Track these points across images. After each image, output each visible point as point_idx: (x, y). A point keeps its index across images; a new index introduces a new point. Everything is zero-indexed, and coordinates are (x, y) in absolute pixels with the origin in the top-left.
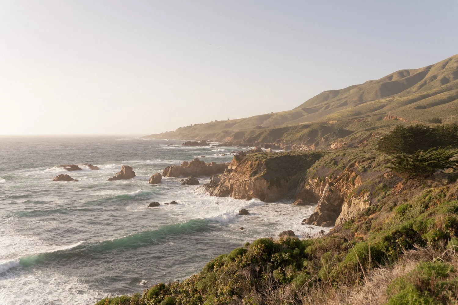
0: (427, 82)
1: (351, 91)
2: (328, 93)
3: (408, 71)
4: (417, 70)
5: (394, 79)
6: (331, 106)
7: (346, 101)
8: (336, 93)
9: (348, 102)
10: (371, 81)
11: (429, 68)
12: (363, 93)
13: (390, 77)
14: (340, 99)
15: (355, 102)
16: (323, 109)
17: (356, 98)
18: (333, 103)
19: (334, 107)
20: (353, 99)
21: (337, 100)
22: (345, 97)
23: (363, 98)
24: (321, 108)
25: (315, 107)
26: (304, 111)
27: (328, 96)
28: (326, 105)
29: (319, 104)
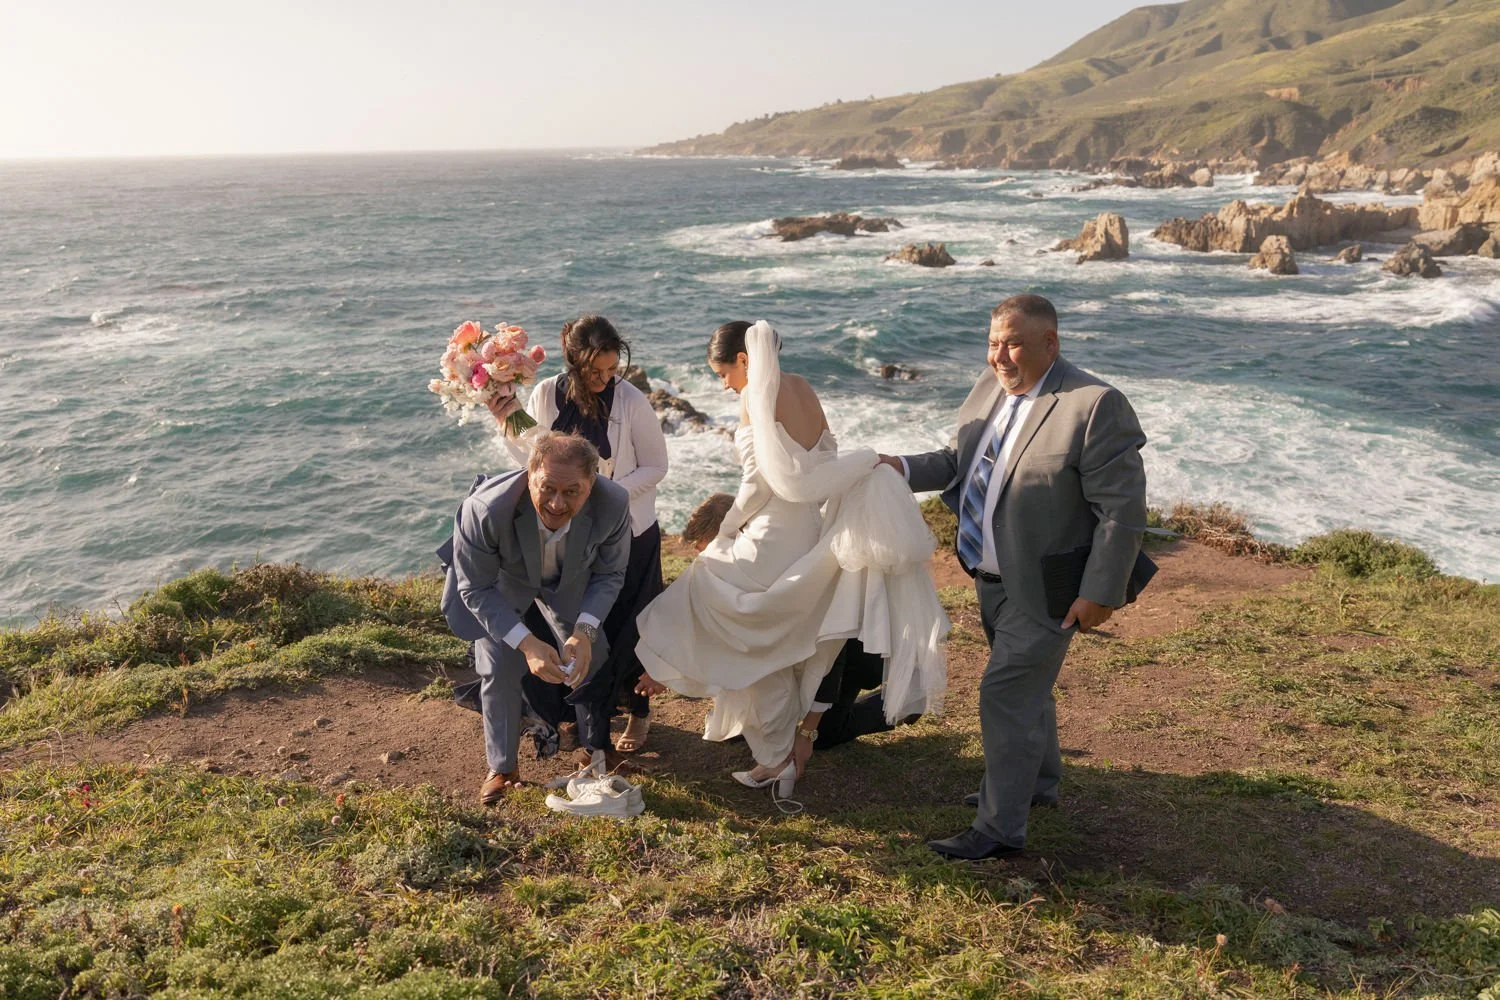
1: (1230, 6)
2: (1147, 12)
6: (1172, 51)
7: (1219, 37)
8: (1171, 14)
9: (1224, 40)
14: (1194, 32)
15: (1249, 38)
16: (1149, 60)
17: (1252, 26)
18: (1176, 44)
19: (1183, 53)
20: (1243, 29)
21: (1186, 34)
22: (1212, 26)
23: (1272, 26)
24: (1143, 58)
25: (1116, 57)
26: (1094, 69)
27: (1148, 24)
28: (1156, 51)
29: (1128, 48)
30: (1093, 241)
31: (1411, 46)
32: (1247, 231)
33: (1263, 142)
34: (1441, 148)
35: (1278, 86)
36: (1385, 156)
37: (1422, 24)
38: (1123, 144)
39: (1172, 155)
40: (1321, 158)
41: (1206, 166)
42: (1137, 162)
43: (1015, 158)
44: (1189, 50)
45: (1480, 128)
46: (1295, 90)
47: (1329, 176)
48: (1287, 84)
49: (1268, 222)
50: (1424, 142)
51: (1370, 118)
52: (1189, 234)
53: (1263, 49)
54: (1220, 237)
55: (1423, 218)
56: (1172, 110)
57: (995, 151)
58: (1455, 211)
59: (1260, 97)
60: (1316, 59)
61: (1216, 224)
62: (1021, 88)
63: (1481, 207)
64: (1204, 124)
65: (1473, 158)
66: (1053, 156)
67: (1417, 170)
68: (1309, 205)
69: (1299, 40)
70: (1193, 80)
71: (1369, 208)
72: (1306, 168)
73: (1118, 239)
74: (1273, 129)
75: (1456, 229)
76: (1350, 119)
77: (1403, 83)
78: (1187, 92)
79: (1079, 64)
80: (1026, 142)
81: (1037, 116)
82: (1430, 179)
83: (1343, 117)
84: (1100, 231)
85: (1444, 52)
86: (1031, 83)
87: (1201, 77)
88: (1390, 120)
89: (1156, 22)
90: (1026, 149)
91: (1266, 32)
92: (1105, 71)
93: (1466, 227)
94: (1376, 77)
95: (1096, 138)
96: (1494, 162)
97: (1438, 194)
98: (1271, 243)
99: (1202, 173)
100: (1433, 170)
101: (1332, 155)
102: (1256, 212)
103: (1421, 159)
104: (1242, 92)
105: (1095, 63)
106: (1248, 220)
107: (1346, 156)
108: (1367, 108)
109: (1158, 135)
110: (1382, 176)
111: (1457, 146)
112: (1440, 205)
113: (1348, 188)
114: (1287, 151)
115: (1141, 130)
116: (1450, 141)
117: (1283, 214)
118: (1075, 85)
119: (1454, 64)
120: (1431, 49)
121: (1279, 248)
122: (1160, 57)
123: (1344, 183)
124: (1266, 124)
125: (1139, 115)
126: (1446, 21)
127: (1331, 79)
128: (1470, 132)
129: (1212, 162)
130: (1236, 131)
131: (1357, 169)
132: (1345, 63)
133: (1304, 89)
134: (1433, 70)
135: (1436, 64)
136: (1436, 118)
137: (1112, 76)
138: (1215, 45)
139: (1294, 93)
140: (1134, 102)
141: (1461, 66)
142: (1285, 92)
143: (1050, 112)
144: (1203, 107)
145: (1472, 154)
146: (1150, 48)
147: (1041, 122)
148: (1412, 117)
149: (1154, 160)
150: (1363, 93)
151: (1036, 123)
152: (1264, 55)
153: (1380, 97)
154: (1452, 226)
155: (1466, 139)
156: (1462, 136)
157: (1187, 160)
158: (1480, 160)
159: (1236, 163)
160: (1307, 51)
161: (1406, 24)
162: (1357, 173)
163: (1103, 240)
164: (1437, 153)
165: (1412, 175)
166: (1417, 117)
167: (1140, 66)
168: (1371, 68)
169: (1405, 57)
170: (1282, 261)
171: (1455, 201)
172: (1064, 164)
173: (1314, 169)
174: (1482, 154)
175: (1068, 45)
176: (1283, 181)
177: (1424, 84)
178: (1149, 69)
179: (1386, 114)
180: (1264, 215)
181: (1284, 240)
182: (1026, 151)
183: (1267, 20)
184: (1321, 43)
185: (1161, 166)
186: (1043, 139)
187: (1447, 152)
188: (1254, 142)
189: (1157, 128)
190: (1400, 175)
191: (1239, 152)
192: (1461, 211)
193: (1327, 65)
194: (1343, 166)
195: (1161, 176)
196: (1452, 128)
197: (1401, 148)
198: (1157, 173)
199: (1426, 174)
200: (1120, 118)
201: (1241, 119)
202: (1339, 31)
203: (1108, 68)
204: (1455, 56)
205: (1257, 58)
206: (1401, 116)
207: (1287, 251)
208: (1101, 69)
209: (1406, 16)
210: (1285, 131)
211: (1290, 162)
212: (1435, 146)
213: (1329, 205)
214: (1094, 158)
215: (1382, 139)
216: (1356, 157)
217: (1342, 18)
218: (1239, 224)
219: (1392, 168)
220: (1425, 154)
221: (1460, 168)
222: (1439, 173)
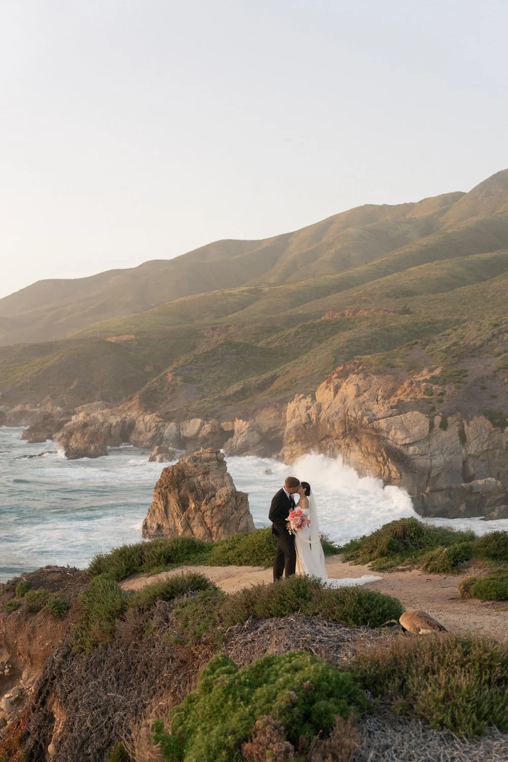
34: (244, 390)
65: (282, 402)
67: (212, 421)
82: (231, 433)
96: (308, 408)
100: (233, 421)
103: (218, 405)
107: (140, 401)
110: (170, 429)
111: (262, 388)
116: (254, 381)
128: (276, 369)
131: (147, 418)
145: (280, 397)
148: (213, 353)
156: (266, 375)
158: (291, 407)
164: (237, 398)
165: (207, 427)
174: (292, 398)
187: (249, 397)
190: (193, 426)
191: (48, 397)
197: (199, 390)
199: (226, 425)
212: (235, 387)
215: (179, 378)
216: (150, 402)
219: (183, 417)
220: (227, 399)
221: (266, 419)
222: (240, 425)
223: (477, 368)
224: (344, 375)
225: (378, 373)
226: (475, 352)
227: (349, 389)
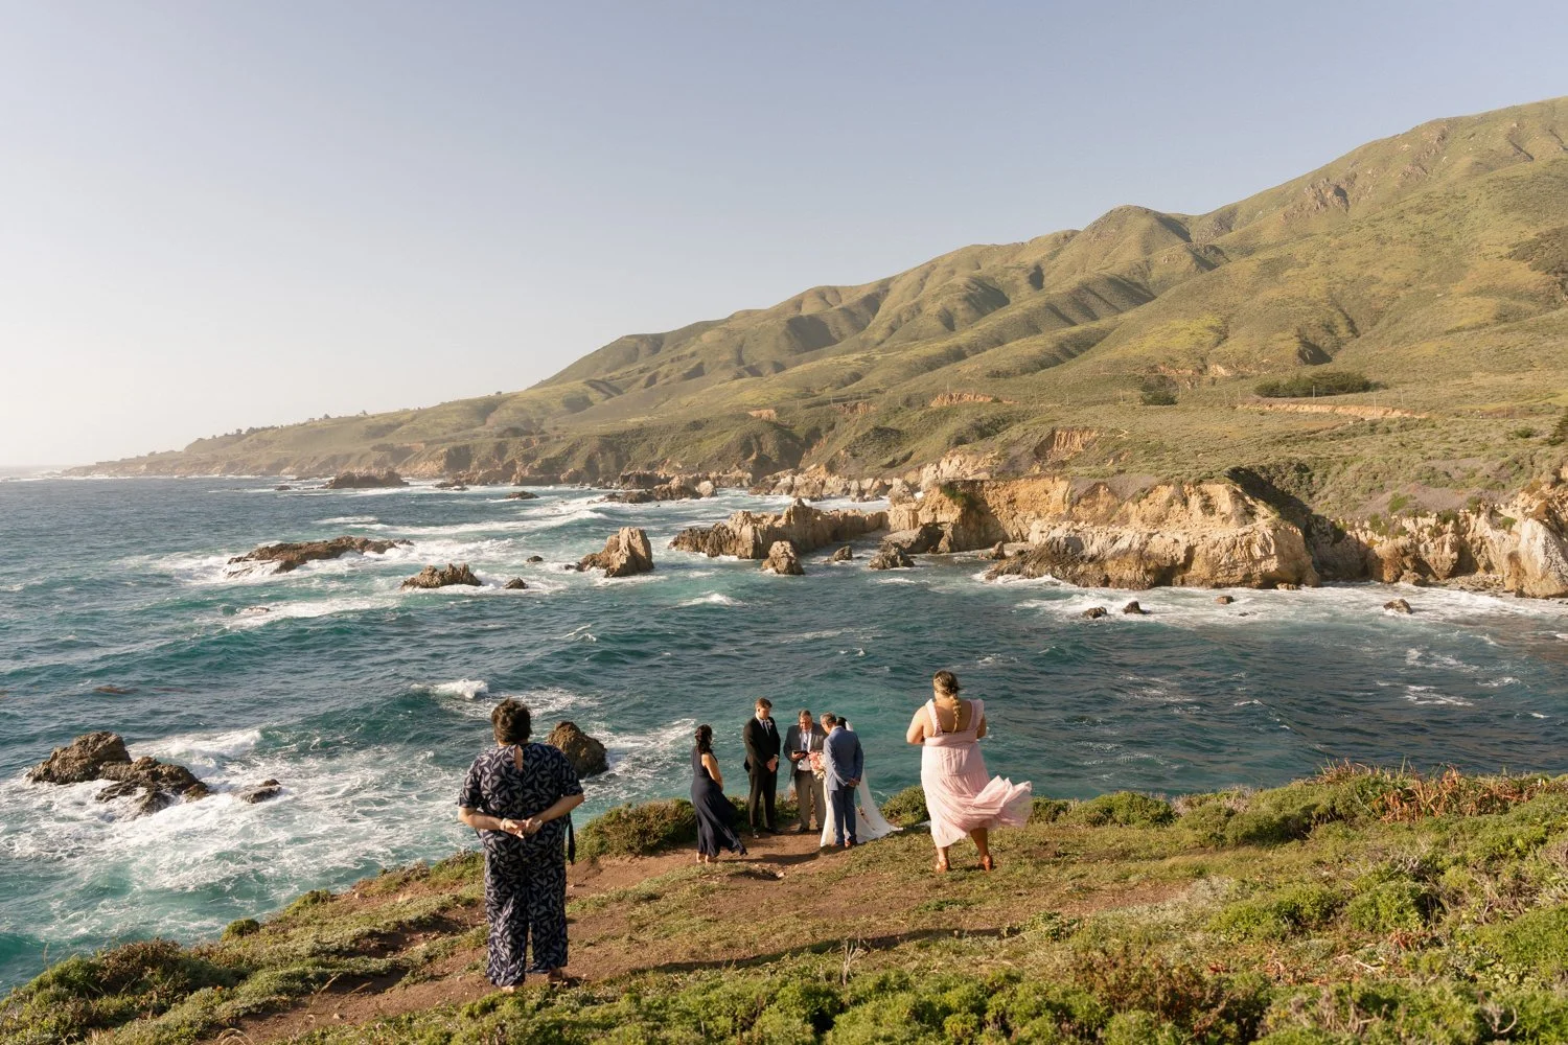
0: (904, 318)
1: (707, 337)
2: (635, 340)
3: (835, 291)
4: (857, 289)
5: (807, 310)
6: (662, 375)
7: (701, 365)
8: (656, 342)
9: (705, 366)
10: (748, 313)
11: (884, 287)
12: (743, 341)
13: (798, 303)
14: (679, 359)
15: (726, 366)
16: (643, 382)
17: (727, 356)
18: (664, 369)
19: (672, 377)
20: (720, 358)
21: (672, 361)
22: (693, 354)
23: (744, 357)
24: (636, 381)
25: (612, 379)
26: (593, 390)
27: (637, 349)
28: (648, 375)
29: (621, 371)
30: (618, 554)
31: (857, 377)
32: (755, 537)
33: (754, 457)
34: (894, 461)
35: (758, 408)
36: (852, 470)
37: (862, 359)
38: (629, 459)
39: (676, 469)
40: (802, 471)
41: (708, 478)
42: (645, 475)
43: (526, 473)
44: (675, 375)
45: (919, 444)
46: (772, 411)
47: (812, 486)
48: (765, 406)
49: (771, 528)
50: (882, 455)
51: (836, 435)
52: (704, 543)
53: (740, 376)
54: (733, 545)
55: (892, 521)
56: (670, 428)
57: (504, 467)
58: (915, 513)
59: (745, 417)
60: (786, 386)
61: (728, 533)
62: (524, 406)
63: (933, 510)
64: (700, 440)
65: (919, 468)
66: (564, 471)
67: (880, 479)
68: (800, 512)
69: (767, 369)
70: (684, 401)
71: (850, 514)
72: (793, 479)
73: (641, 551)
74: (760, 445)
75: (919, 529)
76: (820, 437)
77: (856, 407)
78: (680, 412)
79: (577, 385)
80: (535, 458)
81: (543, 432)
82: (891, 486)
83: (814, 435)
84: (623, 544)
85: (882, 382)
86: (533, 402)
87: (691, 398)
88: (851, 438)
89: (644, 348)
90: (536, 464)
91: (740, 362)
92: (603, 392)
93: (925, 527)
94: (835, 401)
95: (603, 454)
97: (899, 500)
98: (778, 548)
99: (705, 486)
100: (892, 479)
101: (812, 467)
102: (758, 521)
103: (881, 470)
104: (729, 412)
105: (594, 384)
106: (754, 528)
107: (823, 468)
108: (832, 427)
109: (661, 452)
110: (854, 485)
111: (906, 459)
112: (903, 508)
113: (829, 497)
114: (775, 464)
115: (645, 444)
116: (900, 455)
117: (782, 521)
118: (577, 404)
119: (890, 393)
120: (873, 379)
121: (785, 552)
122: (652, 380)
123: (825, 492)
124: (754, 441)
125: (640, 433)
126: (878, 357)
127: (799, 403)
128: (913, 447)
129: (713, 475)
130: (729, 446)
131: (833, 479)
132: (808, 390)
133: (779, 411)
134: (876, 396)
135: (877, 391)
136: (885, 436)
137: (610, 396)
138: (698, 372)
139: (769, 413)
140: (635, 420)
141: (898, 393)
142: (765, 413)
143: (556, 429)
144: (696, 425)
145: (918, 465)
146: (641, 372)
147: (547, 439)
148: (867, 435)
149: (661, 473)
150: (828, 415)
151: (543, 440)
152: (741, 381)
153: (840, 419)
154: (915, 527)
155: (911, 453)
156: (908, 451)
157: (690, 473)
158: (925, 470)
159: (733, 475)
160: (776, 378)
161: (850, 358)
162: (833, 482)
163: (628, 553)
164: (892, 465)
165: (877, 483)
166: (872, 436)
167: (635, 387)
168: (829, 393)
169: (854, 385)
170: (789, 563)
171: (914, 506)
172: (574, 479)
173: (799, 480)
174: (925, 465)
175: (564, 367)
176: (777, 491)
177: (872, 408)
178: (643, 391)
179: (848, 434)
180: (767, 522)
181: (787, 544)
182: (536, 467)
183: (739, 350)
184: (787, 372)
185: (668, 480)
186: (552, 455)
187: (899, 464)
188: (746, 456)
189: (658, 445)
190: (867, 483)
191: (734, 466)
192: (920, 513)
193: (794, 391)
194: (823, 477)
195: (669, 489)
196: (899, 444)
197: (864, 461)
198: (666, 486)
199: (888, 482)
200: (624, 434)
201: (731, 436)
202: (798, 363)
203: (607, 389)
204: (890, 386)
205: (736, 383)
206: (860, 434)
207: (791, 554)
208: (598, 389)
209: (849, 352)
210: (770, 446)
211: (779, 474)
212: (889, 459)
213: (818, 512)
214: (604, 473)
215: (848, 454)
216: (831, 468)
217: (798, 352)
218: (747, 532)
219: (861, 478)
220: (883, 466)
221: (911, 477)
222: (897, 482)
223: (1014, 451)
224: (954, 455)
225: (970, 454)
226: (1014, 443)
227: (956, 461)
